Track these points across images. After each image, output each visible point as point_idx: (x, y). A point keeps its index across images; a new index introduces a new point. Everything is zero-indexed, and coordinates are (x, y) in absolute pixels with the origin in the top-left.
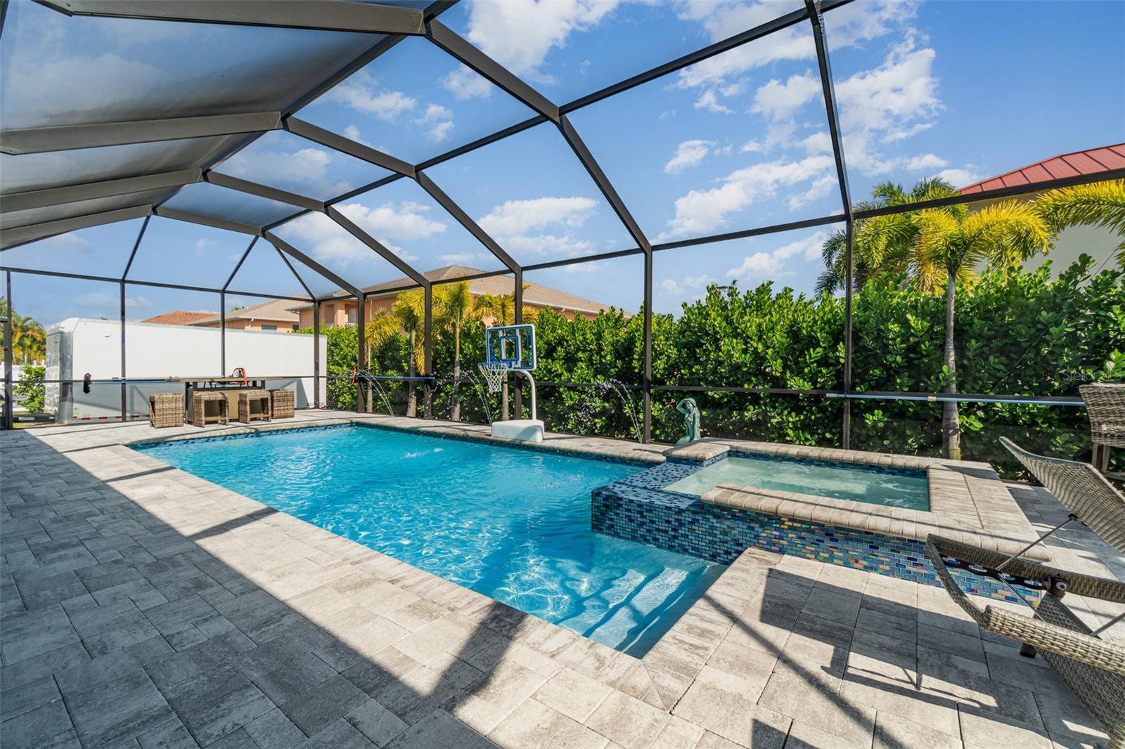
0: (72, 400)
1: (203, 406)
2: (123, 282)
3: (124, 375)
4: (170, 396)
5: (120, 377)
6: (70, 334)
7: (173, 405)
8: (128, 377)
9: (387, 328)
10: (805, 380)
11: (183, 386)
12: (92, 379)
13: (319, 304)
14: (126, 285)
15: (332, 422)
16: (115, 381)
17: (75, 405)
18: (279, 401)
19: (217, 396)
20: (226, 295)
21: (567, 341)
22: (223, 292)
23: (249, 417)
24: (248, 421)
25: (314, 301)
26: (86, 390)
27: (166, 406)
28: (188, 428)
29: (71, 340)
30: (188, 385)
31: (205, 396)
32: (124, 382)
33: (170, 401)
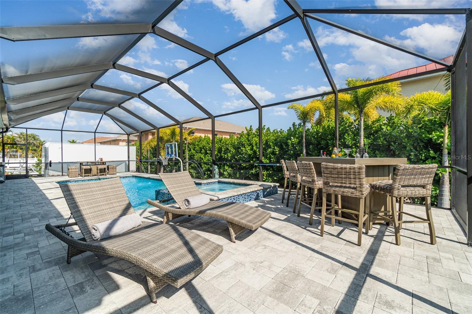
0: (48, 169)
1: (83, 170)
2: (62, 130)
3: (62, 161)
4: (74, 167)
5: (61, 162)
6: (48, 148)
7: (75, 170)
8: (63, 162)
9: (152, 143)
10: (267, 159)
11: (79, 164)
12: (52, 162)
13: (129, 135)
14: (63, 132)
15: (127, 176)
16: (59, 163)
17: (49, 171)
18: (111, 169)
19: (89, 167)
20: (96, 133)
21: (205, 147)
22: (95, 132)
23: (99, 174)
24: (99, 175)
25: (127, 134)
26: (50, 166)
27: (73, 170)
28: (80, 177)
29: (48, 150)
30: (81, 164)
31: (84, 167)
32: (62, 163)
33: (74, 169)
